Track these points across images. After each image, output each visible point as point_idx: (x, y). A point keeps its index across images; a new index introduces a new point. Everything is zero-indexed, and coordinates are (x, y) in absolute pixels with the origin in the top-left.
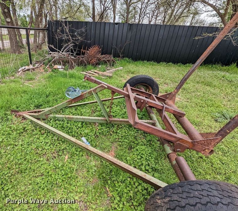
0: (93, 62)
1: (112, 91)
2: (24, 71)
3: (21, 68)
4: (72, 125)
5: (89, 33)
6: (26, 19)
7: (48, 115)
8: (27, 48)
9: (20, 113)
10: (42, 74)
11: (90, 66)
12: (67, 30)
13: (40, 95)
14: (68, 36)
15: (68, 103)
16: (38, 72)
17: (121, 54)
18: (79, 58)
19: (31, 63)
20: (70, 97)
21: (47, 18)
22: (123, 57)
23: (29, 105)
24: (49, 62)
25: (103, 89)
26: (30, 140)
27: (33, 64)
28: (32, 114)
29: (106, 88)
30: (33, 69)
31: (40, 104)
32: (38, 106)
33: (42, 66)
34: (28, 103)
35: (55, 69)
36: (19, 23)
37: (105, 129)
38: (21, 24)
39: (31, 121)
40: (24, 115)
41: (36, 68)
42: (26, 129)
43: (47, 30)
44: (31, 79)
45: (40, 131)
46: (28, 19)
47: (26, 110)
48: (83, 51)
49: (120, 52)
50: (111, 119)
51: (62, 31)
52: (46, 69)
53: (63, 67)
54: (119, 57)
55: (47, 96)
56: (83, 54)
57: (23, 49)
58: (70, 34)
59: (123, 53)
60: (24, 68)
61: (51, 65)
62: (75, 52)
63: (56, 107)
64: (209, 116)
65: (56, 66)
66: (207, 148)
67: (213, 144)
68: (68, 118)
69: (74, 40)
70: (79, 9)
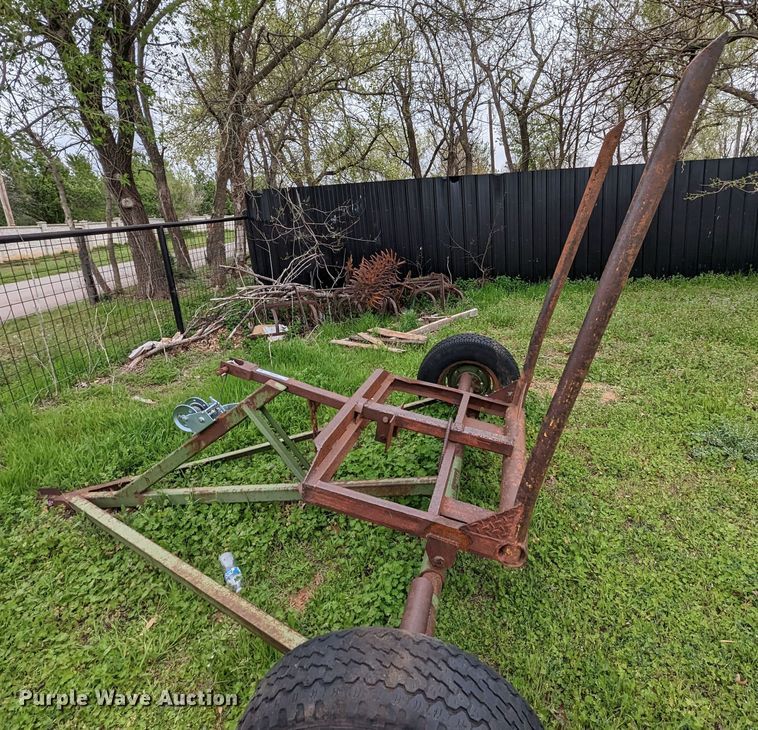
0: (375, 304)
2: (149, 356)
3: (139, 348)
5: (374, 213)
7: (144, 492)
9: (66, 497)
11: (368, 318)
12: (300, 214)
15: (189, 448)
16: (199, 355)
17: (485, 266)
19: (180, 328)
20: (189, 430)
22: (493, 274)
27: (185, 331)
30: (185, 347)
31: (137, 461)
35: (254, 338)
39: (85, 518)
40: (74, 500)
41: (195, 341)
42: (62, 544)
43: (245, 218)
44: (162, 380)
45: (101, 547)
49: (479, 261)
51: (288, 219)
52: (226, 341)
53: (282, 329)
54: (480, 275)
58: (311, 226)
59: (491, 262)
60: (147, 345)
61: (246, 327)
62: (335, 276)
63: (159, 465)
64: (678, 441)
65: (258, 330)
66: (504, 542)
67: (513, 529)
68: (202, 494)
69: (323, 240)
70: (375, 139)
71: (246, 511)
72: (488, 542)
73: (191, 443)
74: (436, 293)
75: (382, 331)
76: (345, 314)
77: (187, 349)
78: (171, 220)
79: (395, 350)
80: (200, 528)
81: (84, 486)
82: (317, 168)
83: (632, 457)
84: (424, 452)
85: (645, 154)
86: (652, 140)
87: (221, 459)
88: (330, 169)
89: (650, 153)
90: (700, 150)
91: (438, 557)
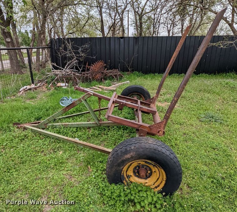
0: (97, 78)
1: (99, 98)
2: (26, 91)
3: (23, 88)
4: (68, 131)
5: (94, 48)
6: (28, 35)
7: (47, 124)
8: (28, 67)
10: (44, 93)
11: (95, 82)
12: (70, 47)
13: (40, 109)
14: (71, 53)
15: (63, 111)
16: (41, 91)
17: (130, 68)
18: (84, 74)
19: (33, 83)
20: (64, 106)
21: (51, 33)
22: (133, 71)
23: (30, 118)
24: (52, 80)
25: (90, 96)
26: (30, 143)
27: (35, 84)
28: (33, 125)
29: (92, 95)
30: (35, 89)
31: (40, 117)
32: (38, 119)
33: (45, 85)
34: (29, 116)
35: (58, 87)
36: (20, 40)
37: (97, 132)
38: (22, 41)
39: (32, 130)
40: (25, 126)
41: (38, 87)
42: (27, 136)
44: (33, 98)
45: (39, 137)
46: (30, 35)
47: (27, 122)
48: (87, 68)
49: (128, 66)
50: (100, 122)
52: (48, 88)
53: (67, 84)
54: (128, 71)
55: (47, 110)
56: (88, 70)
57: (25, 69)
58: (73, 51)
59: (132, 67)
60: (25, 87)
61: (55, 83)
62: (81, 69)
63: (53, 116)
64: (196, 117)
65: (59, 84)
66: (159, 130)
67: (162, 126)
68: (65, 125)
69: (78, 57)
70: (87, 22)
71: (78, 129)
72: (155, 130)
73: (64, 109)
74: (116, 76)
75: (100, 86)
76: (86, 80)
77: (36, 89)
78: (18, 47)
79: (107, 92)
80: (66, 133)
81: (26, 123)
82: (65, 31)
83: (184, 121)
84: (126, 116)
85: (182, 32)
86: (185, 28)
87: (65, 117)
88: (70, 32)
89: (184, 32)
90: (200, 32)
91: (142, 134)
